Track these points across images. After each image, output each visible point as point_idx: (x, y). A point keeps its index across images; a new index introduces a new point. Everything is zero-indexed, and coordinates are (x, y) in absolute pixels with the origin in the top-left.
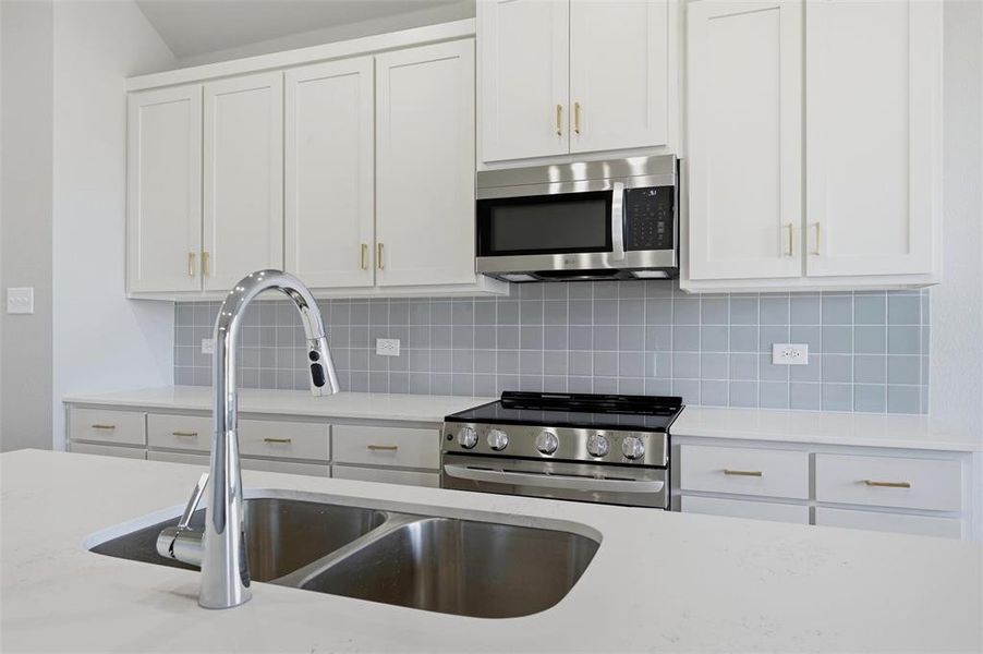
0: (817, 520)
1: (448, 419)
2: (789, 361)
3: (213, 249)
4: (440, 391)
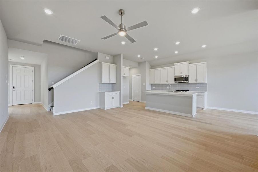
3: (155, 81)
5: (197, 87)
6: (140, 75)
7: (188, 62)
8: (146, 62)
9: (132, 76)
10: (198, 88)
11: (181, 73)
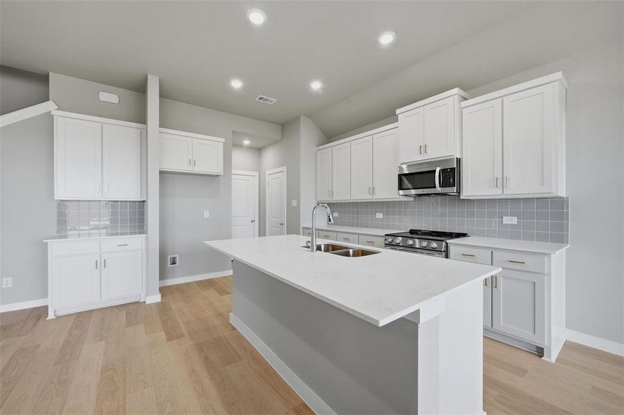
0: (494, 264)
1: (386, 235)
2: (509, 223)
3: (334, 190)
4: (383, 228)
5: (507, 220)
6: (284, 169)
7: (456, 90)
8: (299, 117)
9: (267, 174)
10: (514, 220)
11: (423, 149)
